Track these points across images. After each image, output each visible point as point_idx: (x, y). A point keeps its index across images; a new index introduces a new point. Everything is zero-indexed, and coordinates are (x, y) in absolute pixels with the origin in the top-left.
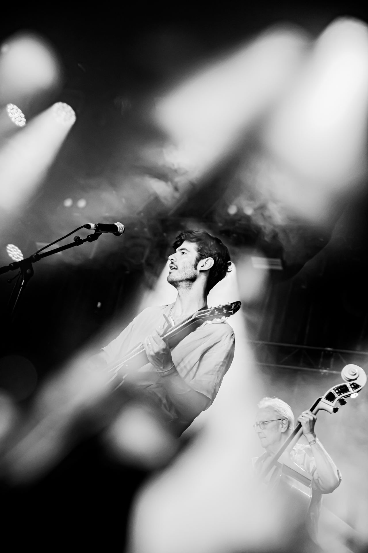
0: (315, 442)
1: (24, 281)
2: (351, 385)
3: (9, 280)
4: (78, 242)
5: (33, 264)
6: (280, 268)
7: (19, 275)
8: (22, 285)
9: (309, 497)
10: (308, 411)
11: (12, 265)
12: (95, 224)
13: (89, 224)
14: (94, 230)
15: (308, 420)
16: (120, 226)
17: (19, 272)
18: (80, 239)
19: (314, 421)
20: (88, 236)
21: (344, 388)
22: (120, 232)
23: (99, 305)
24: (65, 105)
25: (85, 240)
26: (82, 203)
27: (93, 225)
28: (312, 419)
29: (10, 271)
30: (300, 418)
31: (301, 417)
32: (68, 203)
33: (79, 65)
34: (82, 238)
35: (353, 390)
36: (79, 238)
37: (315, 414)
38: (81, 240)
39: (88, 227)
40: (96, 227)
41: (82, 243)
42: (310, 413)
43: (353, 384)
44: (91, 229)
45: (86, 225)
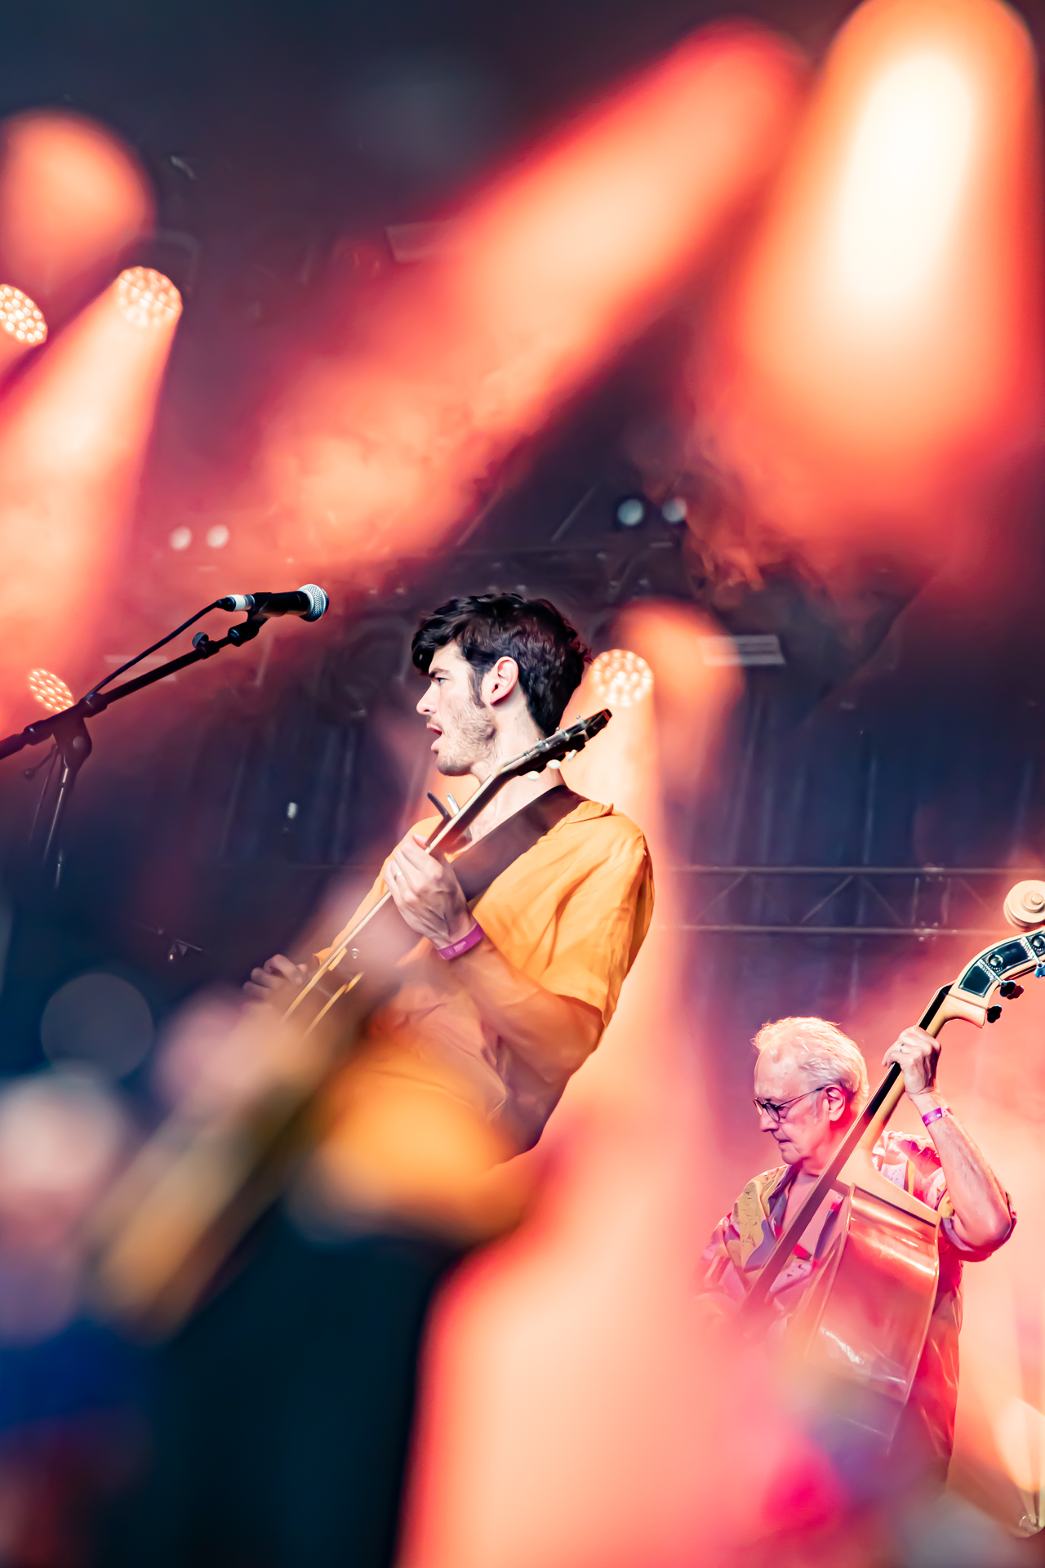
0: (939, 1115)
1: (67, 770)
2: (1032, 942)
3: (27, 772)
4: (206, 648)
5: (86, 720)
6: (778, 659)
7: (53, 757)
8: (64, 781)
9: (931, 1275)
10: (915, 1029)
11: (32, 730)
12: (246, 596)
13: (228, 596)
14: (247, 611)
15: (918, 1054)
16: (316, 595)
17: (53, 747)
18: (210, 640)
19: (935, 1055)
20: (230, 631)
21: (1013, 951)
22: (317, 609)
23: (292, 809)
24: (153, 274)
25: (223, 643)
26: (218, 537)
27: (240, 600)
28: (928, 1051)
29: (28, 747)
30: (895, 1051)
31: (896, 1046)
32: (181, 540)
33: (175, 161)
34: (215, 637)
35: (1038, 956)
36: (205, 638)
37: (935, 1036)
38: (212, 642)
39: (228, 605)
40: (250, 602)
41: (217, 651)
42: (919, 1032)
43: (1036, 937)
44: (236, 608)
45: (222, 600)
